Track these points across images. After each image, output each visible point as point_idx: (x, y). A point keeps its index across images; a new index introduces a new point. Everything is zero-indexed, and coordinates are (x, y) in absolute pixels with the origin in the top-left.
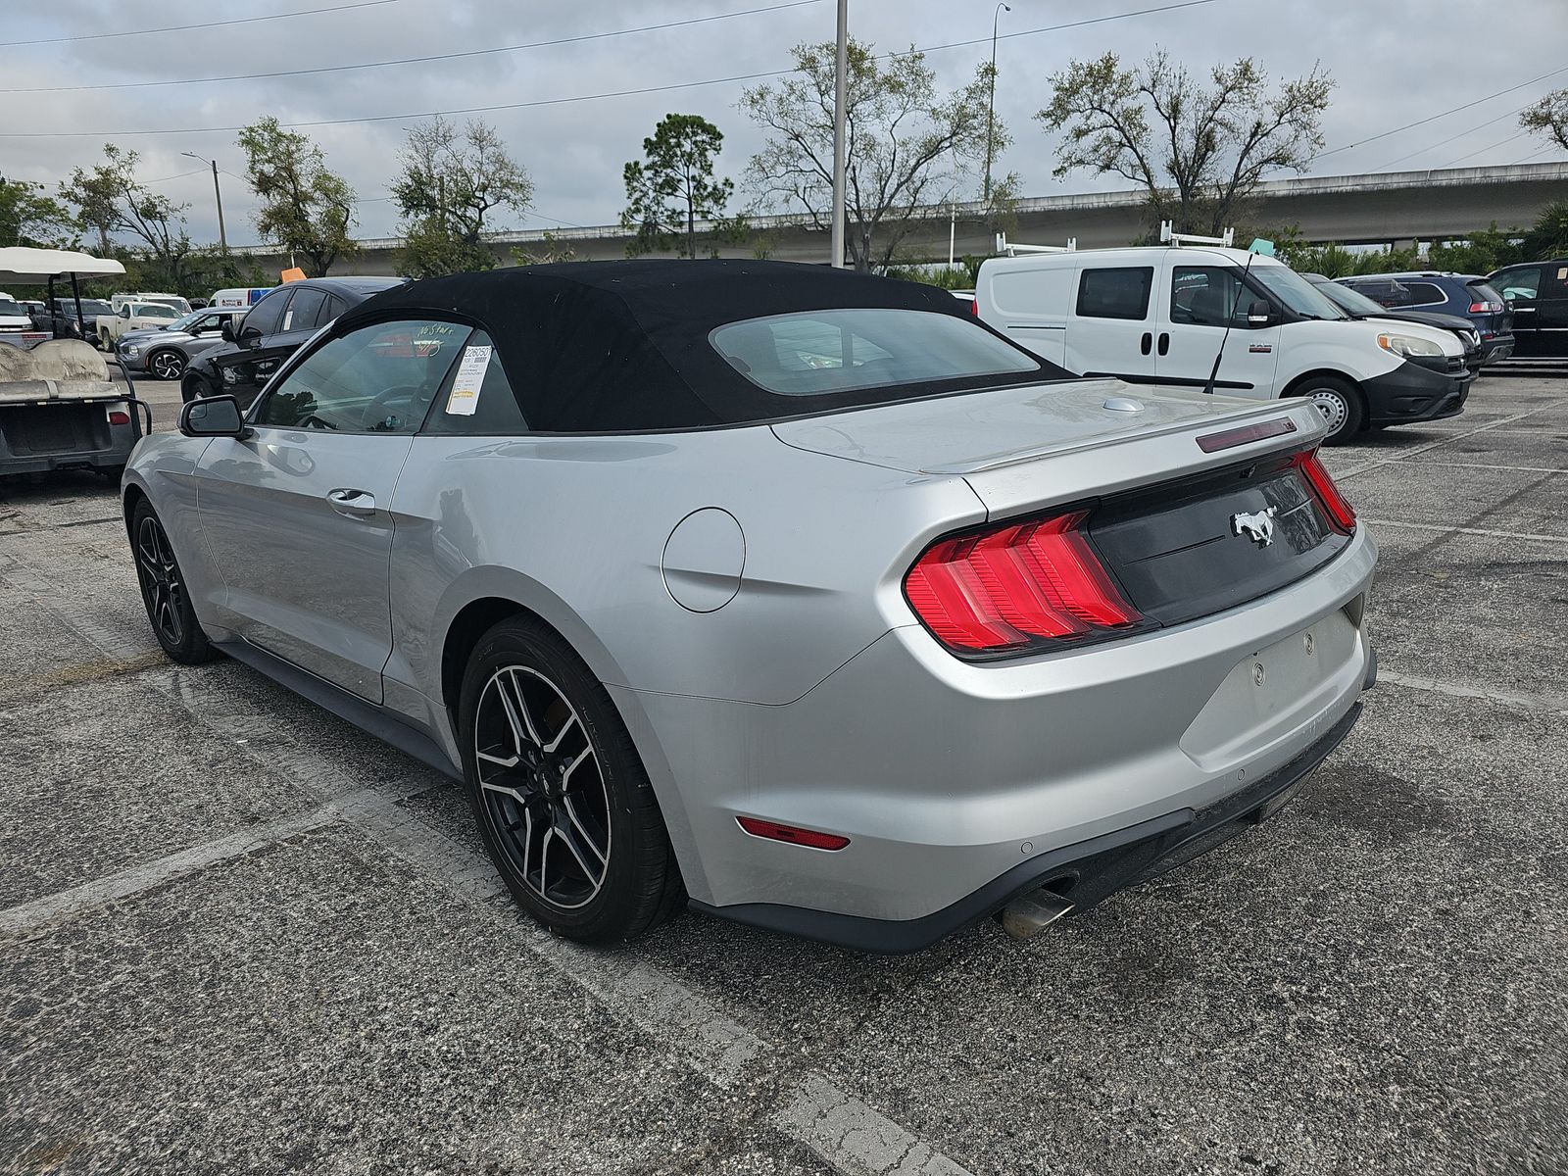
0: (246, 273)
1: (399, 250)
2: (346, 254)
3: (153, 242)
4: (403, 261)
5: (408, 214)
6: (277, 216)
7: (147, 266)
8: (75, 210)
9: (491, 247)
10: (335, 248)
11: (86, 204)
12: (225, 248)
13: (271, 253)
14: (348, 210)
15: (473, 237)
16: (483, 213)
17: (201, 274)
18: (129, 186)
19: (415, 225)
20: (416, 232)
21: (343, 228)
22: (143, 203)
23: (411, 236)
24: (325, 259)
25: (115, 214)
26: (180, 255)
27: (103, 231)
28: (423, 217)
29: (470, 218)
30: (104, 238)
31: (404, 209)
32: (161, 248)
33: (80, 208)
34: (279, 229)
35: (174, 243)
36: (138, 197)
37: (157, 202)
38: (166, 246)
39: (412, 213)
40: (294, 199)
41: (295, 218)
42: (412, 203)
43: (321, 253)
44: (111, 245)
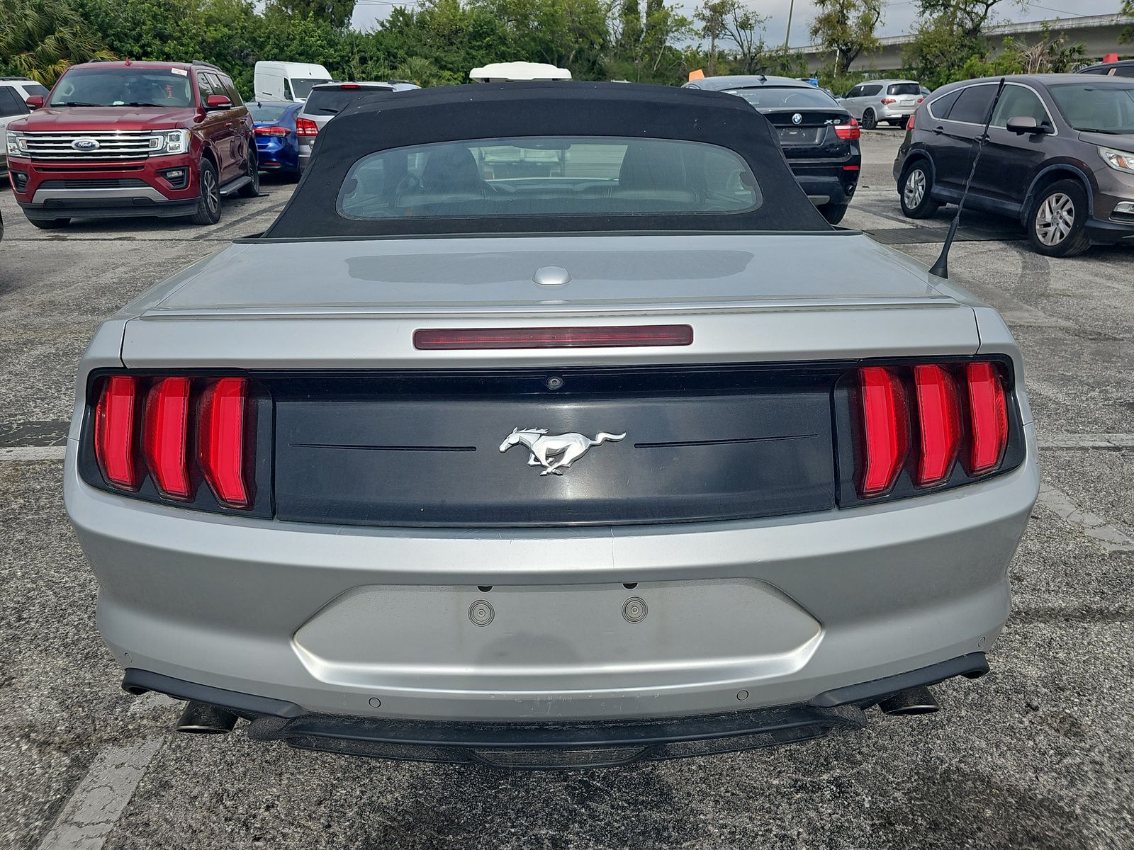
0: (795, 68)
1: (908, 44)
2: (867, 49)
3: (742, 47)
4: (909, 54)
5: (924, 13)
6: (826, 21)
7: (734, 63)
8: (699, 25)
9: (989, 38)
10: (861, 45)
11: (709, 21)
12: (786, 49)
13: (814, 51)
14: (879, 13)
15: (976, 30)
16: (990, 8)
17: (765, 68)
18: (736, 6)
19: (926, 22)
20: (927, 29)
21: (871, 27)
22: (742, 18)
23: (921, 32)
24: (852, 54)
25: (724, 27)
26: (756, 55)
27: (713, 39)
28: (935, 15)
29: (976, 14)
30: (713, 45)
31: (922, 9)
32: (746, 50)
33: (704, 24)
34: (824, 32)
35: (754, 46)
36: (740, 13)
37: (750, 16)
38: (749, 48)
39: (928, 12)
40: (842, 7)
41: (838, 22)
42: (930, 4)
43: (849, 50)
44: (717, 50)
